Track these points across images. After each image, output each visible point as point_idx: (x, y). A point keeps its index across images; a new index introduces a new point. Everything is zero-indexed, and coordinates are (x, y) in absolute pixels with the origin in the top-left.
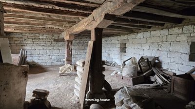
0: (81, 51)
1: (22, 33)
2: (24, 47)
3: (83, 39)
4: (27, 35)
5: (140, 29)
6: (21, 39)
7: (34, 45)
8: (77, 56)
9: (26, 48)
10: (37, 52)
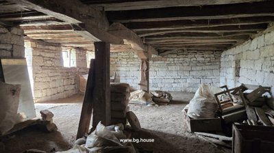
0: (187, 74)
1: (117, 53)
2: (119, 69)
3: (189, 56)
4: (122, 54)
5: (256, 32)
6: (116, 60)
7: (128, 65)
8: (179, 80)
9: (121, 69)
10: (131, 74)
